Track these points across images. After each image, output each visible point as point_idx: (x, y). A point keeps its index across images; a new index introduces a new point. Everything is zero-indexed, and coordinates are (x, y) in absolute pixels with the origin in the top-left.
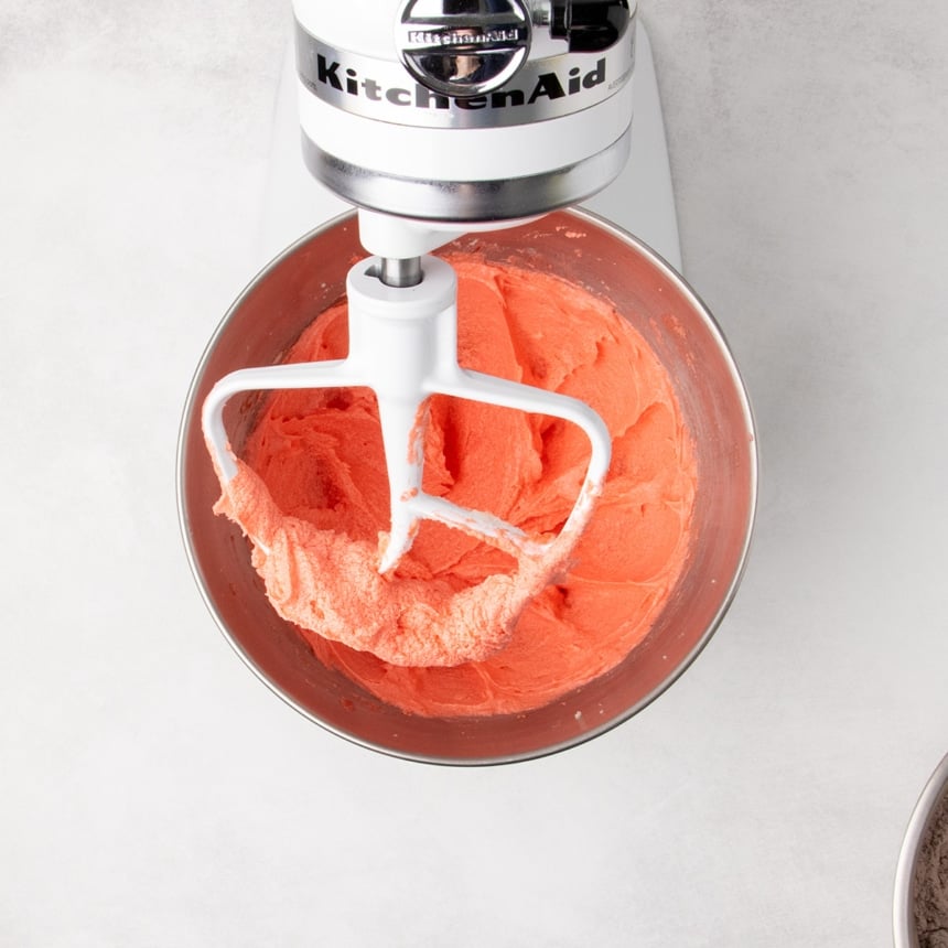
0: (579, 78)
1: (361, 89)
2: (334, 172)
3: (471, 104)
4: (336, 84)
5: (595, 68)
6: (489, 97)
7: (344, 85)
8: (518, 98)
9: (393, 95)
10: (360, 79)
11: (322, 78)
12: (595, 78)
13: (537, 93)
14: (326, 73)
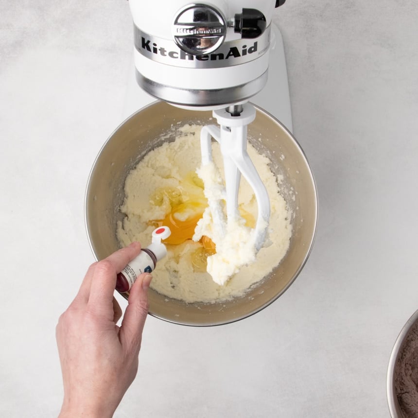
0: (246, 50)
1: (159, 52)
2: (148, 85)
3: (203, 58)
4: (149, 49)
5: (253, 45)
6: (210, 56)
7: (152, 50)
8: (221, 56)
9: (171, 54)
10: (158, 47)
11: (143, 47)
12: (253, 49)
13: (229, 55)
14: (145, 45)
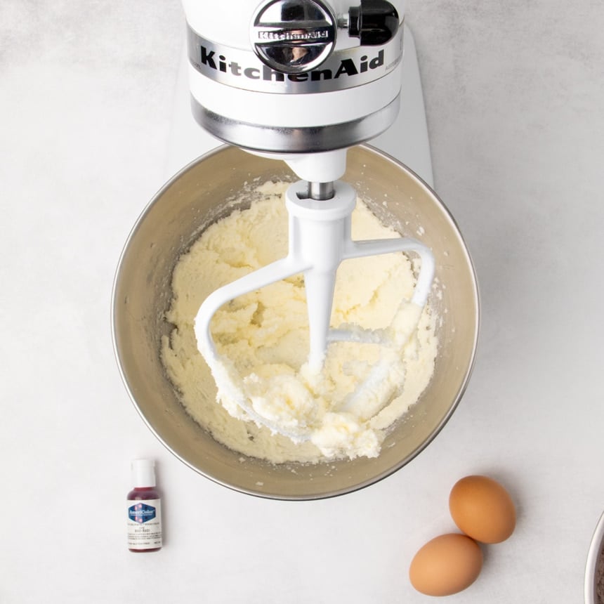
0: (367, 63)
1: (228, 69)
2: (211, 121)
3: (298, 78)
4: (213, 65)
5: (377, 56)
6: (309, 74)
7: (218, 66)
8: (328, 74)
9: (249, 72)
10: (227, 62)
11: (204, 61)
12: (377, 62)
13: (340, 72)
14: (207, 58)
